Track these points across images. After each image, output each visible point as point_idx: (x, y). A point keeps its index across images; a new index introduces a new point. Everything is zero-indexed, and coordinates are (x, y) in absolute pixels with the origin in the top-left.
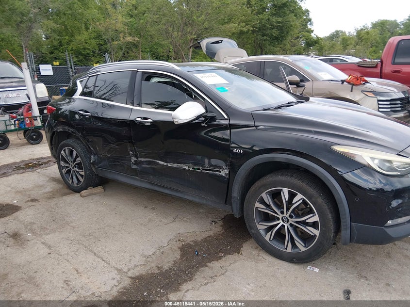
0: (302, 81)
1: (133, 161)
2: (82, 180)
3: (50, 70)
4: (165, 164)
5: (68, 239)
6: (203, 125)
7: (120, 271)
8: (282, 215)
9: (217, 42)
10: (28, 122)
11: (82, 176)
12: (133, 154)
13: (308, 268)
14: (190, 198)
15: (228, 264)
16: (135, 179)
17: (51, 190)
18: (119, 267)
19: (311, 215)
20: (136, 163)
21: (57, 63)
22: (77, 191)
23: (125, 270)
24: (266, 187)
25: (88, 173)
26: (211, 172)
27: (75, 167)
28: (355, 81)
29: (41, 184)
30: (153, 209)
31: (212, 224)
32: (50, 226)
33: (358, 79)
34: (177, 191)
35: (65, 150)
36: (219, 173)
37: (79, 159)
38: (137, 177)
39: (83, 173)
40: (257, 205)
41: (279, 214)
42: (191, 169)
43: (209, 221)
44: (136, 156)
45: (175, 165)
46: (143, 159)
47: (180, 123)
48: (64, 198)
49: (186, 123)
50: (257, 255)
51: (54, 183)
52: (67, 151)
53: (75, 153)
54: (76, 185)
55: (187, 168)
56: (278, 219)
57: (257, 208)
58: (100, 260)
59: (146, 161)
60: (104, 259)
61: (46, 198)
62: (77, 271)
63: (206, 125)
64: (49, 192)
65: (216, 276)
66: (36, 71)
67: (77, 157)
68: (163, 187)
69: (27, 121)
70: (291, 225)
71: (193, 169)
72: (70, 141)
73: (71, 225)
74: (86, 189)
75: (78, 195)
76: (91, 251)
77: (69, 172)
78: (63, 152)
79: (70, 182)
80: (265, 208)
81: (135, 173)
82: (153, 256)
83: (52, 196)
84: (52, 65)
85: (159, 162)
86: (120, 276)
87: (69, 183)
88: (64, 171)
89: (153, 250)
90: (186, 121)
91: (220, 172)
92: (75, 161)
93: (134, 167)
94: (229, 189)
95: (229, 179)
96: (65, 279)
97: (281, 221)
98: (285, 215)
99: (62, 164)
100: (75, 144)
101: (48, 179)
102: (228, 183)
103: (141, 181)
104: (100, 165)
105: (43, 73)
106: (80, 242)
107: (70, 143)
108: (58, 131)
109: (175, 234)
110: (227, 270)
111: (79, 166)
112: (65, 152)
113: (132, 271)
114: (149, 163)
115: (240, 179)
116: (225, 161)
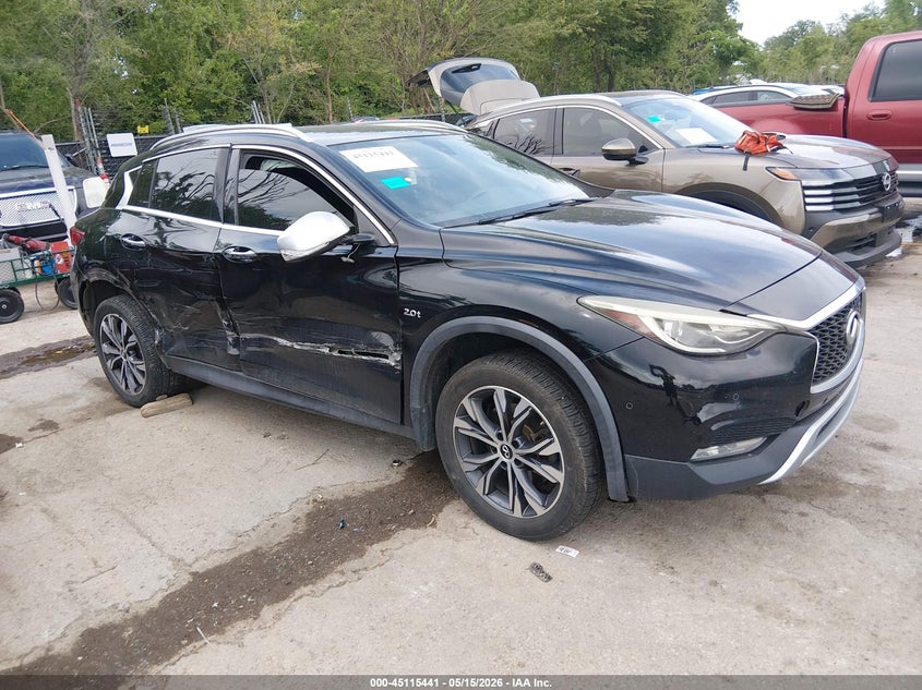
0: (643, 149)
1: (230, 340)
2: (142, 381)
3: (131, 144)
4: (289, 344)
5: (95, 501)
6: (344, 259)
7: (177, 561)
8: (500, 443)
9: (469, 69)
10: (61, 261)
11: (142, 372)
12: (228, 326)
13: (558, 550)
14: (339, 414)
15: (398, 544)
16: (238, 377)
17: (88, 403)
18: (178, 554)
19: (547, 441)
20: (236, 343)
21: (146, 129)
22: (137, 405)
23: (189, 560)
24: (467, 385)
25: (152, 365)
26: (372, 358)
27: (130, 355)
28: (751, 146)
29: (69, 391)
30: (283, 438)
31: (392, 466)
32: (65, 477)
33: (759, 142)
34: (314, 400)
35: (106, 320)
36: (384, 360)
37: (133, 338)
38: (241, 374)
39: (143, 368)
40: (458, 422)
41: (495, 439)
42: (335, 353)
43: (390, 460)
44: (234, 329)
45: (307, 346)
46: (248, 336)
47: (293, 258)
48: (109, 419)
49: (306, 257)
50: (463, 525)
51: (98, 389)
52: (110, 321)
53: (124, 325)
54: (134, 394)
55: (326, 351)
56: (495, 450)
57: (457, 428)
58: (145, 541)
59: (255, 339)
60: (154, 539)
61: (74, 421)
62: (95, 563)
63: (351, 261)
64: (83, 409)
65: (366, 569)
66: (101, 149)
67: (129, 333)
68: (289, 393)
69: (59, 260)
70: (517, 461)
71: (340, 352)
72: (114, 302)
73: (109, 473)
74: (153, 400)
75: (137, 413)
76: (133, 524)
77: (118, 365)
78: (103, 324)
79: (123, 387)
80: (470, 428)
81: (237, 363)
82: (252, 534)
83: (86, 416)
84: (135, 134)
85: (279, 340)
86: (175, 572)
87: (121, 390)
88: (110, 364)
89: (257, 520)
90: (307, 253)
91: (387, 357)
92: (126, 343)
93: (233, 351)
94: (405, 393)
95: (402, 372)
96: (68, 578)
97: (499, 454)
98: (505, 442)
99: (105, 348)
100: (124, 307)
101: (86, 381)
102: (400, 378)
103: (249, 380)
104: (172, 349)
105: (115, 153)
106: (117, 507)
107: (115, 305)
108: (91, 280)
109: (310, 489)
110: (391, 557)
111: (135, 351)
112: (107, 324)
113: (202, 562)
114: (260, 343)
115: (420, 371)
116: (392, 334)
